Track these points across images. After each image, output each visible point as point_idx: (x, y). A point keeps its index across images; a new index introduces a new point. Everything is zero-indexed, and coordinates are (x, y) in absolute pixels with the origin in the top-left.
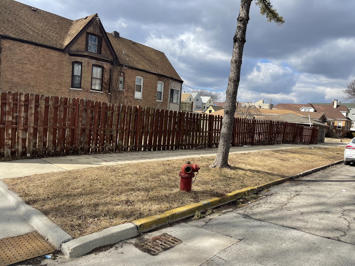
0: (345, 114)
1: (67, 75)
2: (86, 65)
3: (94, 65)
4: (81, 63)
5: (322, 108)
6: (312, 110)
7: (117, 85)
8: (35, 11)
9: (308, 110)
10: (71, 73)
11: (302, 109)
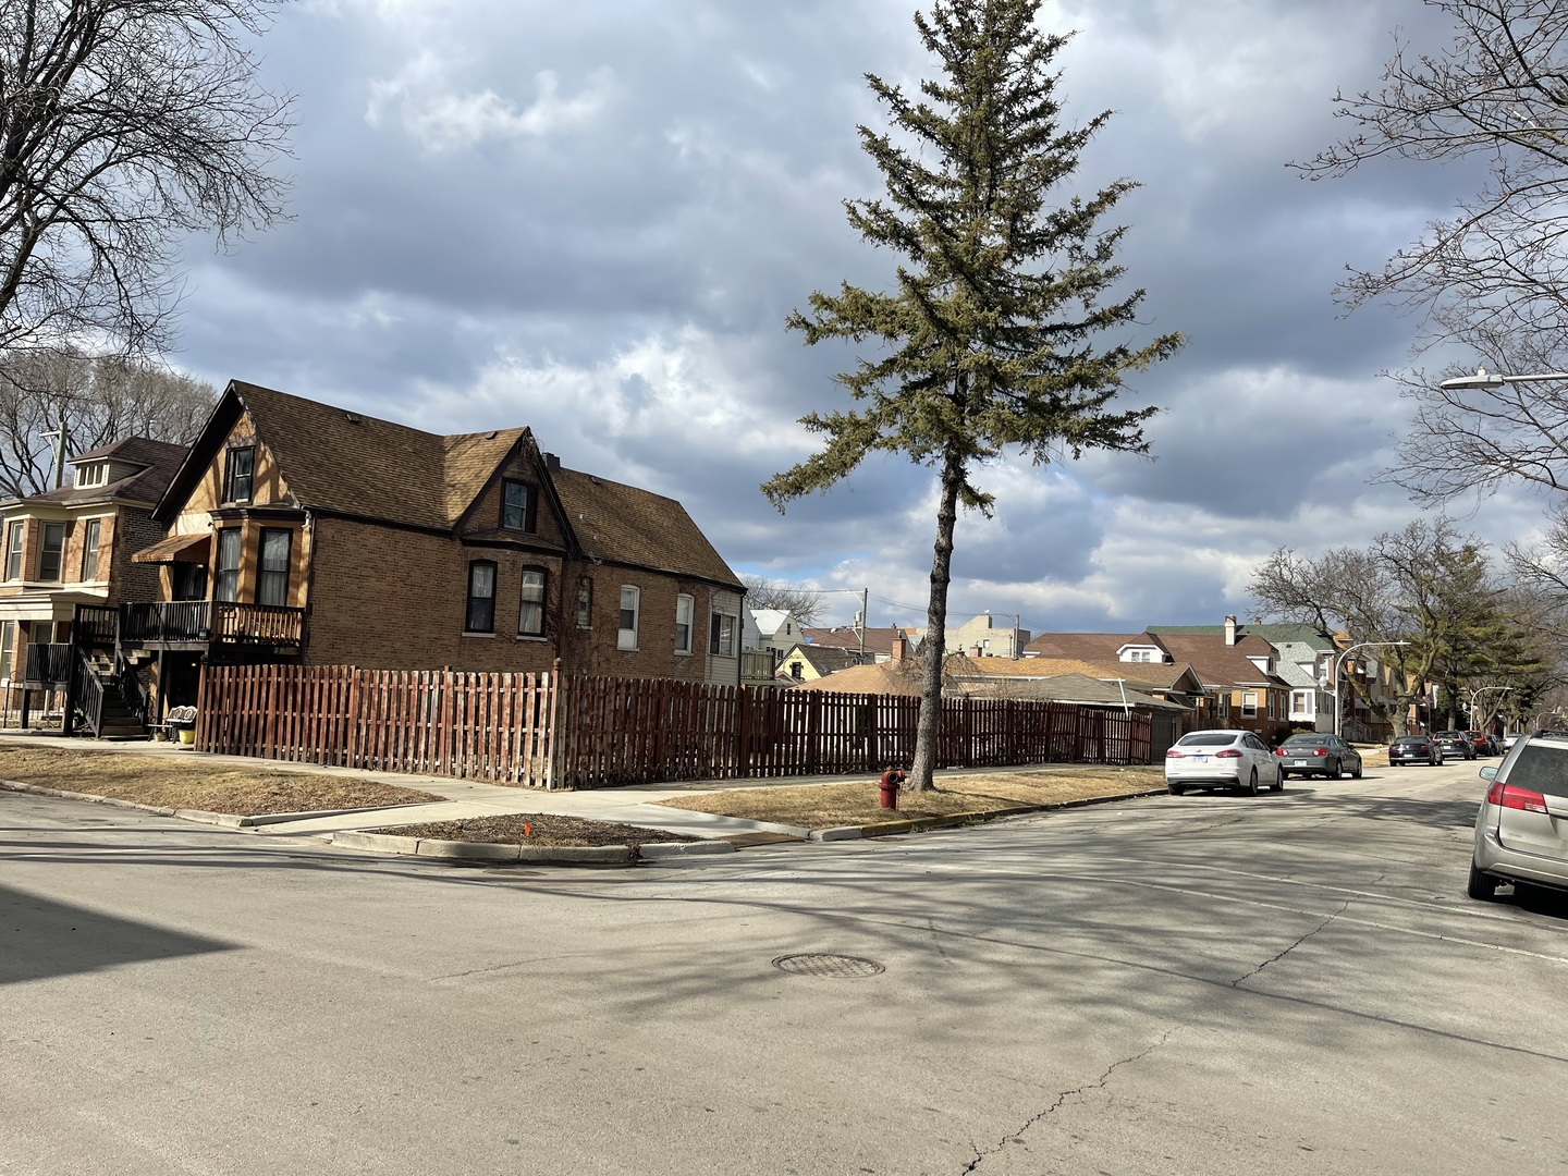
0: (1262, 665)
1: (457, 596)
2: (507, 569)
3: (526, 567)
4: (496, 563)
5: (1188, 647)
6: (1156, 656)
7: (573, 615)
8: (356, 423)
9: (1144, 654)
10: (466, 592)
11: (1122, 652)
